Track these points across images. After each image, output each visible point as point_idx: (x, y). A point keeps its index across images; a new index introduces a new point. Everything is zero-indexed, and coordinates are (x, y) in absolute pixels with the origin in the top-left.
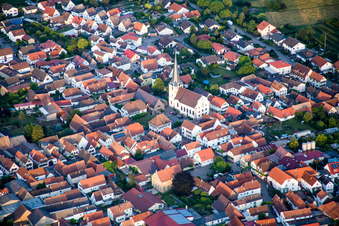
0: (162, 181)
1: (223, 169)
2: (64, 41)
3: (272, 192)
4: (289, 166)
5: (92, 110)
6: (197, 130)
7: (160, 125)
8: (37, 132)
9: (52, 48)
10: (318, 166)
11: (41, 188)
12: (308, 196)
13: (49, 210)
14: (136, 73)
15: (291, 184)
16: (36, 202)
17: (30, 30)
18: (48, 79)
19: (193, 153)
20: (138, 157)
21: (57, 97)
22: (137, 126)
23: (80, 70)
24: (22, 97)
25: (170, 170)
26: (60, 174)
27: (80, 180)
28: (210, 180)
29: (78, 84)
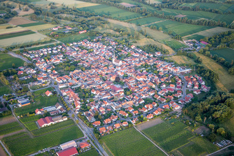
0: (113, 79)
1: (126, 76)
2: (87, 50)
3: (137, 81)
4: (141, 75)
5: (95, 64)
6: (120, 68)
7: (111, 67)
8: (84, 69)
9: (85, 51)
10: (147, 75)
11: (86, 81)
12: (145, 81)
13: (88, 85)
14: (105, 57)
15: (141, 79)
16: (85, 83)
17: (80, 47)
18: (85, 58)
19: (119, 73)
20: (107, 74)
21: (87, 62)
22: (106, 67)
23: (92, 56)
24: (79, 62)
25: (114, 77)
26: (90, 78)
27: (95, 79)
28: (123, 79)
29: (92, 59)
